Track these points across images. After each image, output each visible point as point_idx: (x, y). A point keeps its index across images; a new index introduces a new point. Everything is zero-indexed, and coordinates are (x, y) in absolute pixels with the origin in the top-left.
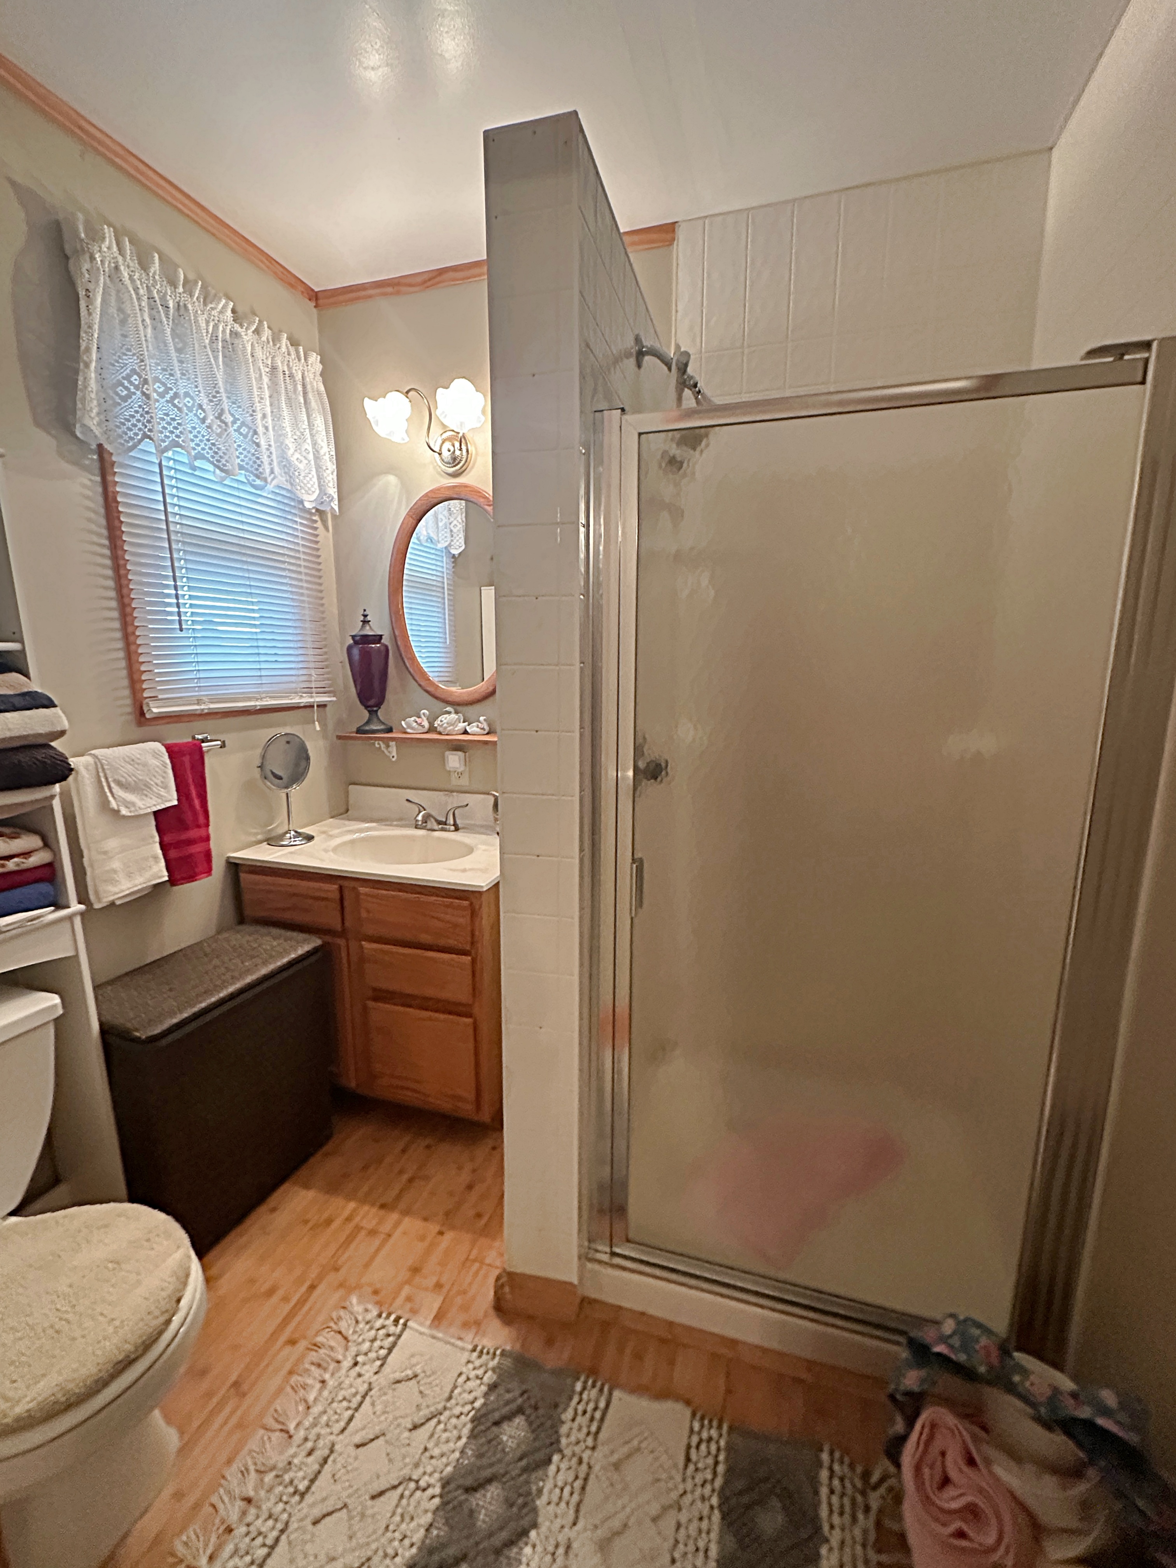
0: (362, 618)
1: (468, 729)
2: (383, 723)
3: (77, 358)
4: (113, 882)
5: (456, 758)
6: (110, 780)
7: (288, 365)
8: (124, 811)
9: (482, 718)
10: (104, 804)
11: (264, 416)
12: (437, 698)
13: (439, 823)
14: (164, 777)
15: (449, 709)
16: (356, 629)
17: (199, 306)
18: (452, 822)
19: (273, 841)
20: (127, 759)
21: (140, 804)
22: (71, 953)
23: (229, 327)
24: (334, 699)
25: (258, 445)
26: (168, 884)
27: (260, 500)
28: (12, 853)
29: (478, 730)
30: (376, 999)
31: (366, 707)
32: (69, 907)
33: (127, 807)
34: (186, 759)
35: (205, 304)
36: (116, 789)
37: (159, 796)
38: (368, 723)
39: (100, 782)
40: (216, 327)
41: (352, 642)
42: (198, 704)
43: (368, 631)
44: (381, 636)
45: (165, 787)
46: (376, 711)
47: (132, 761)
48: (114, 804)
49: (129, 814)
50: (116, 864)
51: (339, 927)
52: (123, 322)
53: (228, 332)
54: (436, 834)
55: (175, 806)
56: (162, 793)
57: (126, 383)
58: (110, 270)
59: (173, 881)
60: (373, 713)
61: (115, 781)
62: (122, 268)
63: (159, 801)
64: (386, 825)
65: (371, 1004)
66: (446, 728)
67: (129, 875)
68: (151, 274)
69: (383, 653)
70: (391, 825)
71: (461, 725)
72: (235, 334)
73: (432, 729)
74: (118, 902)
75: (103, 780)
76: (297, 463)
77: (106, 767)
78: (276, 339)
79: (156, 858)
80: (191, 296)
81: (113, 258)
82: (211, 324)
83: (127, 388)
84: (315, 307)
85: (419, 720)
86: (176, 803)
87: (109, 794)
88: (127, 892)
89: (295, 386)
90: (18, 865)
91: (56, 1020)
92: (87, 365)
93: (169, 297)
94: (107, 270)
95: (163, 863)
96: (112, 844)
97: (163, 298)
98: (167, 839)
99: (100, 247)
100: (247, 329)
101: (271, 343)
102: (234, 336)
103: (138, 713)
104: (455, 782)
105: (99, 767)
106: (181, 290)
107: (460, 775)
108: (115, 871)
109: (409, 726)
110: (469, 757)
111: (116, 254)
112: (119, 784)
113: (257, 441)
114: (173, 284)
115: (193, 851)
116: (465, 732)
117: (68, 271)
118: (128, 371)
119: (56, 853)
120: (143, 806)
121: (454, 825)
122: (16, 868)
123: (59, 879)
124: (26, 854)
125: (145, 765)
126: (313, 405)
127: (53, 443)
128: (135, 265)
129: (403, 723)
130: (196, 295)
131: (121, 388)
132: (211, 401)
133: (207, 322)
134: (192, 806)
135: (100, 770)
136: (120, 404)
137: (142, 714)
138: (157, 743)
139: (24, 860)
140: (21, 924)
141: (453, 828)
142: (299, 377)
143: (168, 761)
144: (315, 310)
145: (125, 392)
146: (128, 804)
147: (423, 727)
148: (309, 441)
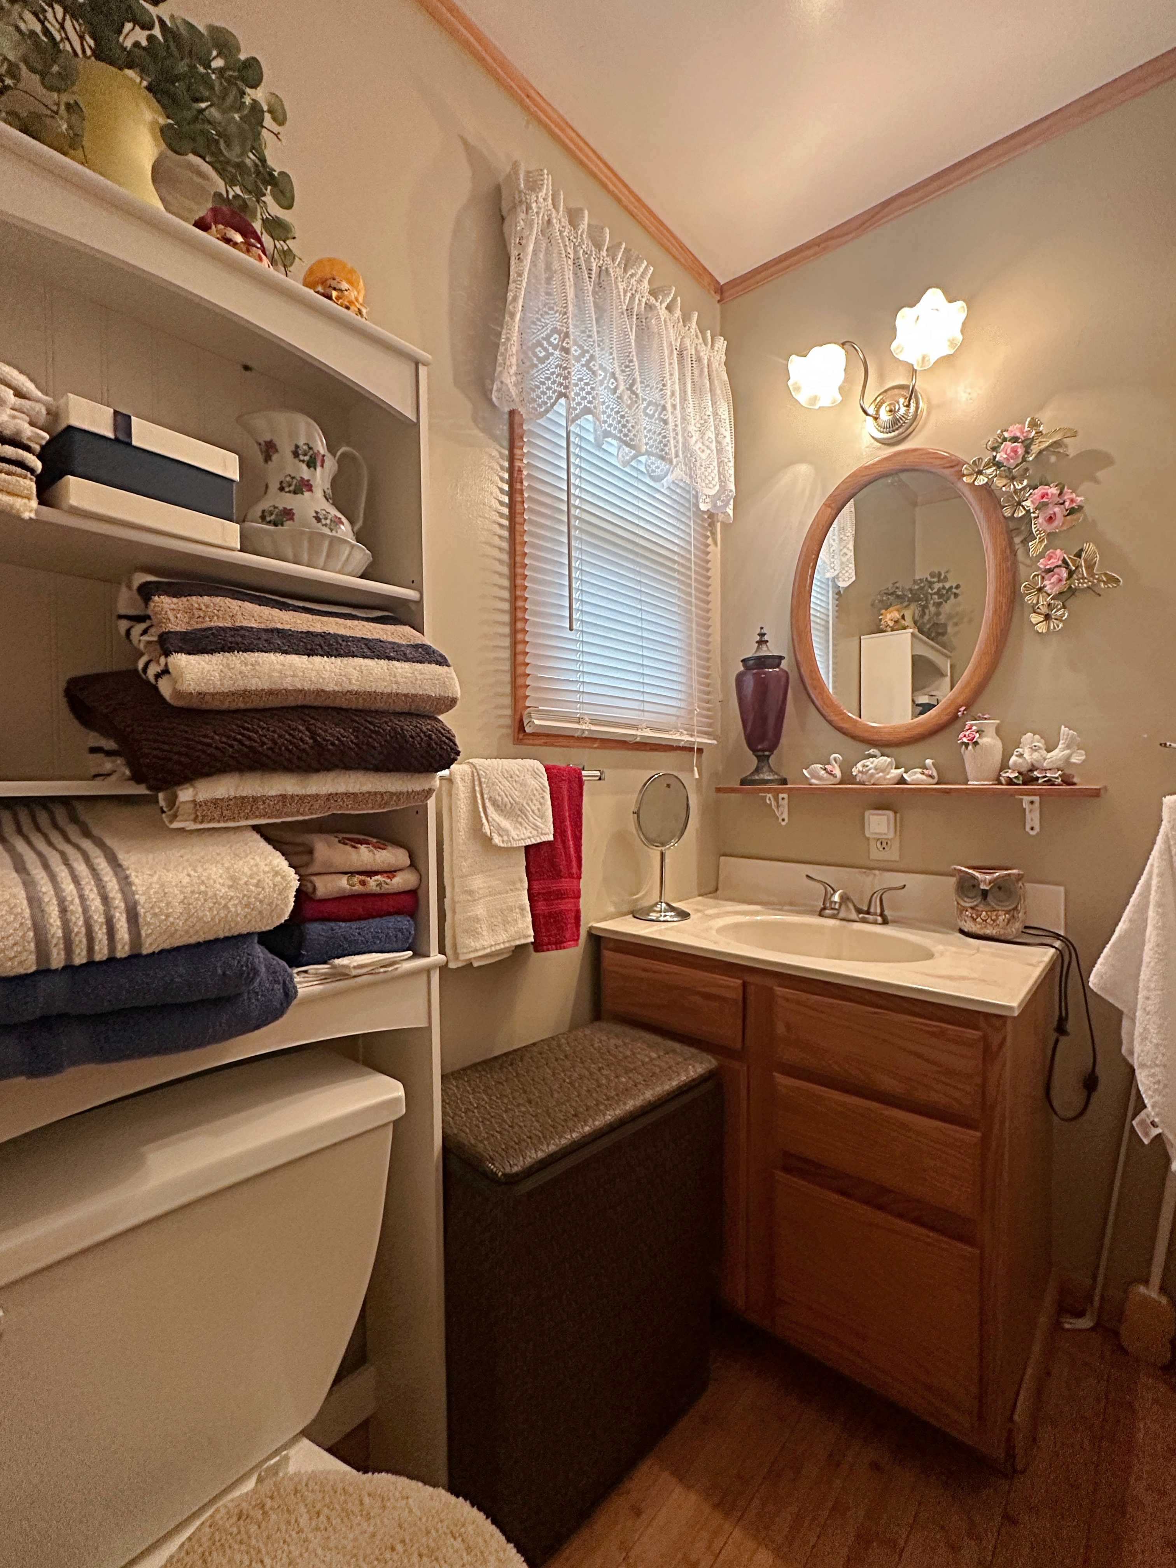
0: (758, 638)
1: (905, 776)
2: (776, 774)
3: (502, 310)
4: (475, 934)
5: (884, 819)
6: (485, 796)
7: (696, 349)
8: (497, 840)
9: (929, 762)
10: (476, 829)
11: (673, 394)
12: (854, 737)
13: (859, 911)
14: (541, 804)
15: (872, 751)
16: (750, 651)
17: (619, 271)
18: (879, 911)
19: (639, 914)
20: (506, 775)
21: (513, 833)
22: (423, 1024)
23: (644, 300)
24: (715, 742)
25: (666, 422)
26: (531, 948)
27: (657, 496)
28: (375, 869)
29: (924, 777)
30: (786, 1170)
31: (754, 751)
32: (429, 956)
33: (500, 835)
34: (565, 786)
35: (625, 271)
36: (490, 810)
37: (536, 828)
38: (757, 770)
39: (475, 797)
40: (633, 297)
41: (742, 669)
42: (579, 723)
43: (764, 652)
44: (781, 658)
45: (542, 817)
46: (769, 756)
47: (510, 777)
48: (487, 829)
49: (502, 845)
50: (480, 910)
51: (738, 1046)
52: (549, 280)
53: (643, 305)
54: (856, 926)
55: (549, 842)
56: (538, 824)
57: (545, 344)
58: (543, 223)
59: (538, 946)
60: (763, 759)
61: (490, 798)
62: (555, 221)
63: (534, 832)
64: (773, 909)
65: (780, 1175)
66: (872, 775)
67: (492, 928)
68: (579, 233)
69: (783, 679)
70: (781, 910)
71: (895, 773)
72: (649, 307)
73: (848, 778)
74: (476, 964)
75: (478, 795)
76: (699, 453)
77: (483, 780)
78: (686, 318)
79: (522, 909)
80: (613, 260)
81: (548, 211)
82: (629, 295)
83: (545, 349)
84: (719, 301)
85: (829, 767)
86: (551, 838)
87: (482, 815)
88: (488, 951)
89: (702, 371)
90: (379, 885)
91: (396, 1123)
92: (512, 316)
93: (592, 260)
94: (540, 222)
95: (529, 918)
96: (478, 882)
97: (588, 261)
98: (536, 886)
99: (537, 197)
100: (661, 303)
101: (681, 323)
102: (648, 308)
103: (517, 725)
104: (876, 854)
105: (476, 778)
106: (604, 253)
107: (884, 844)
108: (477, 919)
109: (815, 775)
110: (901, 820)
111: (551, 207)
112: (494, 803)
113: (665, 418)
114: (598, 246)
115: (563, 907)
116: (902, 781)
117: (502, 233)
118: (549, 331)
119: (423, 878)
120: (516, 837)
121: (882, 915)
122: (377, 890)
123: (421, 913)
124: (391, 873)
125: (524, 784)
126: (718, 392)
127: (469, 406)
128: (565, 221)
129: (805, 771)
130: (619, 260)
131: (540, 348)
132: (623, 371)
133: (625, 292)
134: (566, 848)
135: (477, 783)
136: (536, 366)
137: (521, 728)
138: (536, 761)
139: (388, 881)
140: (372, 969)
141: (879, 919)
142: (706, 362)
143: (547, 784)
144: (718, 305)
145: (544, 353)
146: (502, 832)
147: (835, 776)
148: (712, 429)
